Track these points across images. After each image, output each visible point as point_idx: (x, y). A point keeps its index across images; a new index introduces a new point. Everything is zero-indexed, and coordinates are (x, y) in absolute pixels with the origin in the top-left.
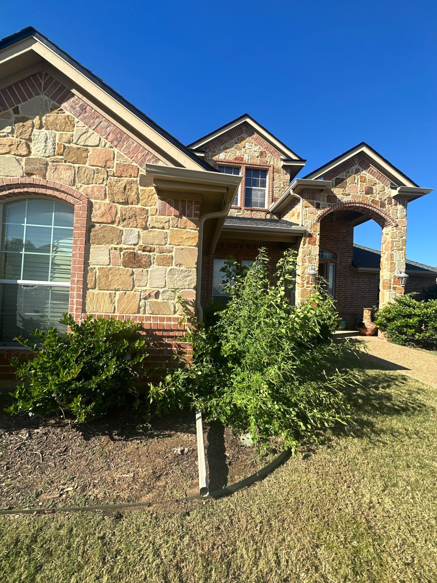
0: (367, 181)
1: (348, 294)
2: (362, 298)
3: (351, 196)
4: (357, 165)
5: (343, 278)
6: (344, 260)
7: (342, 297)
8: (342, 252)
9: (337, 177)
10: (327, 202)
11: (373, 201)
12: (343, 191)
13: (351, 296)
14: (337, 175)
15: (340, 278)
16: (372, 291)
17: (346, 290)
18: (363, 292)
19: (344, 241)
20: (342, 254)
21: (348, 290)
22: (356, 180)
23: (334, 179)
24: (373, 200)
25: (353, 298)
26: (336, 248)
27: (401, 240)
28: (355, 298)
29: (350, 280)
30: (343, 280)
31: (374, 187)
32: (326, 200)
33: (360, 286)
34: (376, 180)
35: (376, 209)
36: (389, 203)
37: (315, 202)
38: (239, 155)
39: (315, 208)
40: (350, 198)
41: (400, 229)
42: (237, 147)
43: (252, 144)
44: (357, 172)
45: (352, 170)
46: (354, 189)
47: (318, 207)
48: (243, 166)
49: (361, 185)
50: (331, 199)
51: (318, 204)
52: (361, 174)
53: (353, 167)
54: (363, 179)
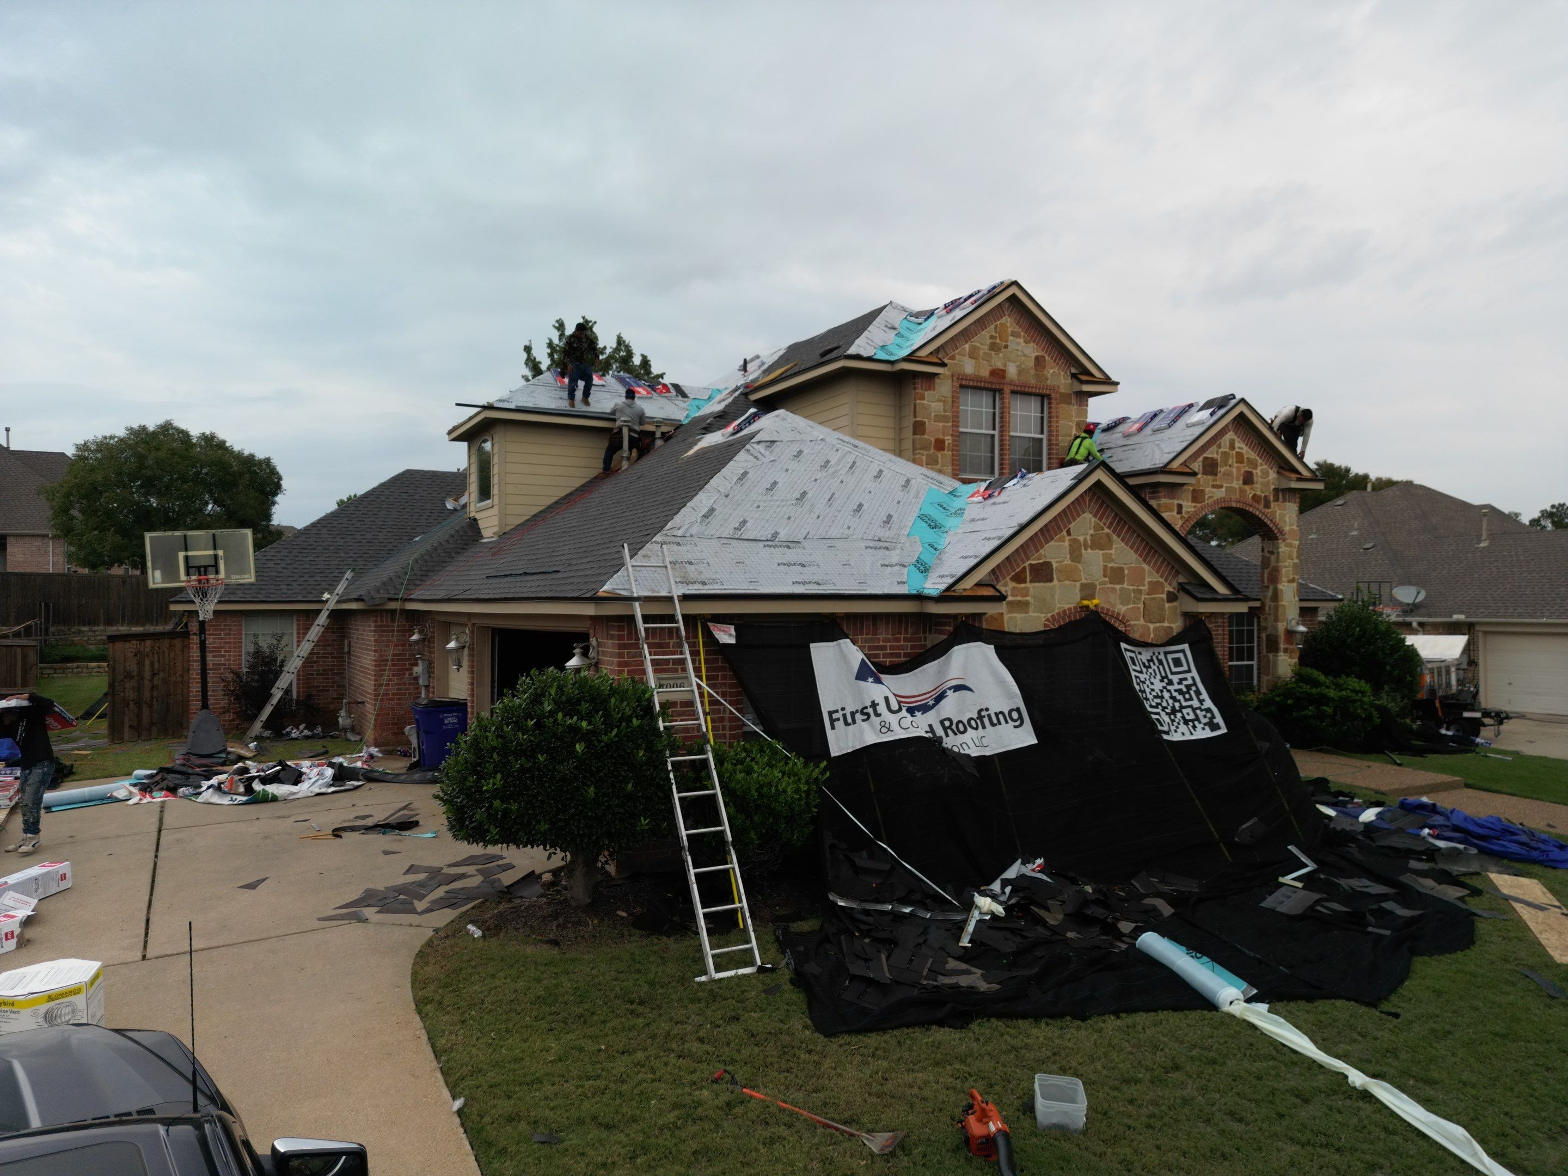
0: (1245, 460)
3: (1223, 489)
4: (1231, 433)
9: (1204, 455)
11: (1255, 497)
12: (1213, 481)
22: (1231, 460)
23: (1201, 459)
24: (1254, 494)
31: (1254, 471)
32: (1190, 498)
34: (1260, 461)
35: (1258, 511)
36: (1277, 500)
37: (1176, 502)
38: (999, 365)
39: (1175, 513)
40: (1220, 494)
41: (1290, 545)
42: (994, 347)
43: (1021, 340)
44: (1232, 445)
45: (1224, 442)
46: (1228, 476)
47: (1179, 512)
48: (1007, 390)
49: (1238, 469)
50: (1196, 495)
51: (1180, 507)
52: (1237, 449)
53: (1227, 436)
54: (1240, 458)
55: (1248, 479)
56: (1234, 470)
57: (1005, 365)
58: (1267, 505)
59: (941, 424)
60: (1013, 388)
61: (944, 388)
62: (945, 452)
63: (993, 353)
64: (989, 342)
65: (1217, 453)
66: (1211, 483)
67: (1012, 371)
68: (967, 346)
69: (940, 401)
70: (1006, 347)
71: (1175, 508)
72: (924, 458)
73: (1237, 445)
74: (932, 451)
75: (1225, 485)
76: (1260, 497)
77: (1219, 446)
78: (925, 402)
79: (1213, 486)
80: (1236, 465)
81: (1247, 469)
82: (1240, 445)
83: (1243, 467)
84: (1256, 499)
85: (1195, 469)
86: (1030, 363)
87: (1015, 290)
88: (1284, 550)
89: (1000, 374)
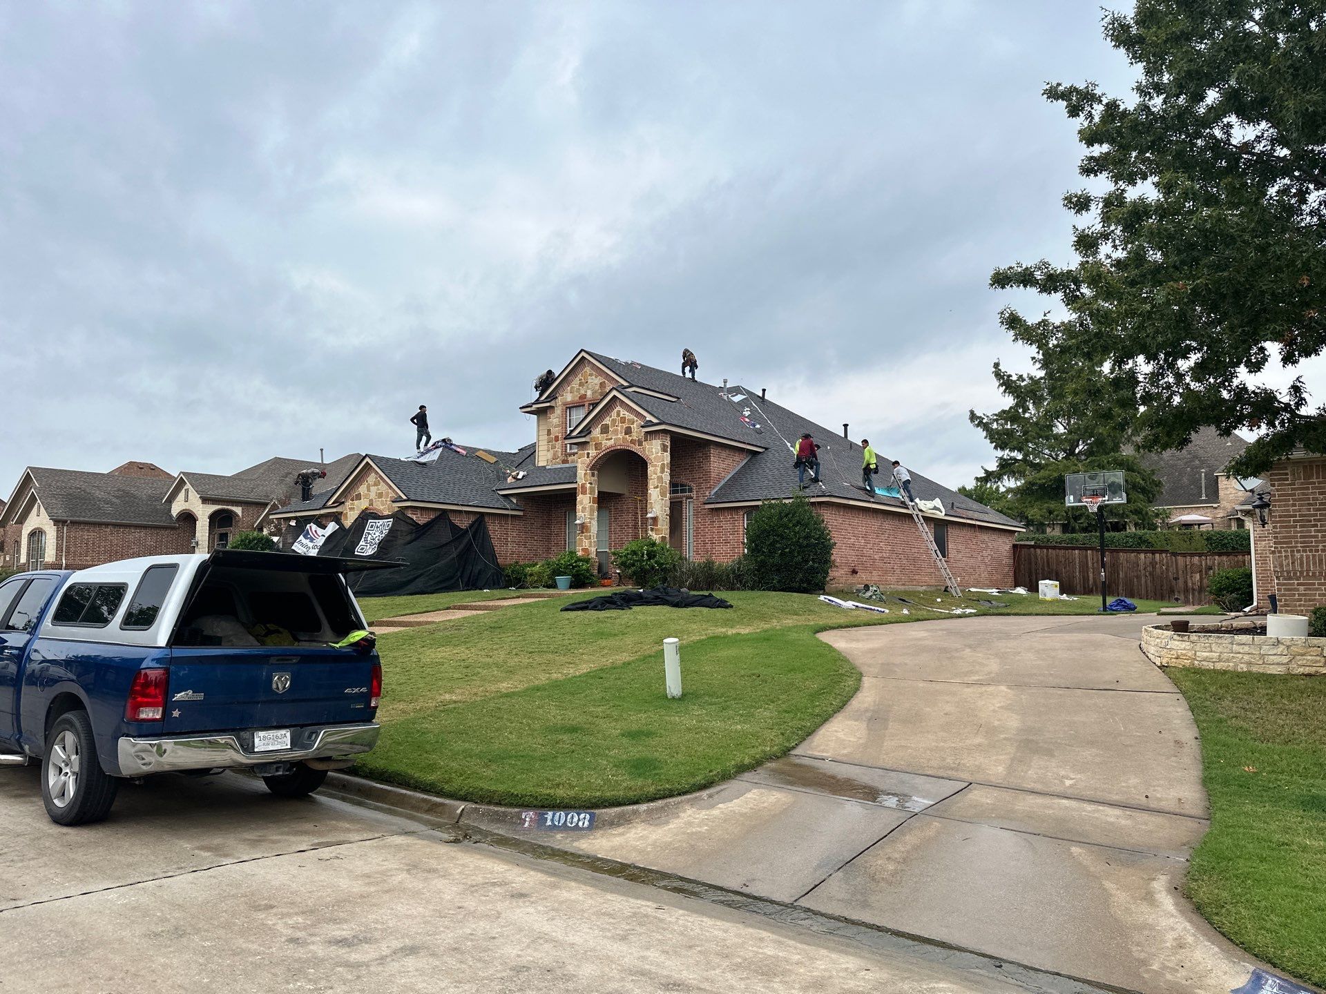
0: (626, 421)
1: (708, 538)
2: (725, 543)
3: (613, 440)
5: (701, 517)
6: (701, 494)
7: (701, 544)
8: (699, 483)
10: (595, 450)
12: (607, 436)
13: (711, 540)
14: (602, 422)
15: (698, 518)
16: (736, 531)
17: (705, 533)
18: (725, 535)
19: (701, 468)
20: (699, 486)
21: (707, 533)
22: (617, 423)
23: (600, 426)
24: (632, 439)
25: (714, 543)
26: (691, 479)
27: (656, 477)
28: (716, 543)
29: (709, 519)
30: (701, 520)
31: (632, 426)
32: (594, 448)
33: (722, 527)
34: (636, 419)
35: (635, 448)
36: (646, 440)
37: (586, 452)
38: (582, 392)
39: (586, 458)
40: (612, 442)
41: (656, 466)
42: (581, 384)
43: (594, 377)
44: (618, 414)
45: (614, 414)
46: (616, 432)
47: (588, 457)
48: (587, 404)
49: (622, 427)
50: (597, 446)
51: (588, 454)
52: (622, 416)
53: (616, 410)
54: (623, 420)
55: (628, 431)
56: (619, 428)
57: (586, 392)
58: (640, 443)
59: (557, 429)
60: (589, 403)
61: (558, 411)
62: (559, 442)
63: (581, 387)
64: (579, 382)
65: (610, 421)
66: (605, 438)
67: (589, 393)
68: (569, 388)
69: (557, 418)
70: (587, 382)
71: (586, 456)
72: (550, 446)
73: (622, 413)
74: (554, 442)
75: (613, 438)
76: (635, 440)
77: (611, 417)
78: (551, 420)
79: (606, 440)
80: (620, 424)
81: (627, 426)
82: (624, 413)
83: (625, 426)
84: (633, 442)
85: (596, 432)
86: (597, 387)
87: (583, 354)
88: (650, 469)
89: (583, 397)
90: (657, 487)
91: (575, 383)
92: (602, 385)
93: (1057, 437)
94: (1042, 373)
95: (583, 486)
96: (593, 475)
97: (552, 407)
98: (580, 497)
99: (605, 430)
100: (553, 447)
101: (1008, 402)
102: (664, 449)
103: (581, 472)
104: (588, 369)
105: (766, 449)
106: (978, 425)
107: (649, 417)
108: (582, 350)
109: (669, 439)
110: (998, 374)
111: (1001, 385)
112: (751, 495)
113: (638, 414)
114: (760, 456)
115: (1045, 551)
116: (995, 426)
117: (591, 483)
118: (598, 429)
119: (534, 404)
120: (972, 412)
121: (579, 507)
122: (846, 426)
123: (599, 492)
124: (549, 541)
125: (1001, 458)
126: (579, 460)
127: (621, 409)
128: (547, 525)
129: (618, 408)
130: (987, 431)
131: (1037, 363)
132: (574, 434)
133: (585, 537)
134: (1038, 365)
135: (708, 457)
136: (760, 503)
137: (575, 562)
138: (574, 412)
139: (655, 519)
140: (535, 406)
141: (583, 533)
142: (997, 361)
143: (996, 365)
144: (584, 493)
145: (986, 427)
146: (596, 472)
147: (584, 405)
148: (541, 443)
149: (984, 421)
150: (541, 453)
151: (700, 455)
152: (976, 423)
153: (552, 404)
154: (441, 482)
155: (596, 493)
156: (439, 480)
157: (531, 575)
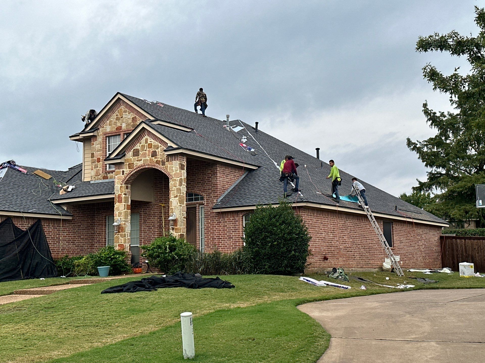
0: (153, 146)
1: (216, 235)
2: (229, 238)
3: (142, 161)
4: (147, 136)
5: (210, 219)
6: (210, 201)
7: (210, 239)
8: (208, 193)
9: (135, 148)
10: (129, 169)
12: (138, 158)
13: (218, 237)
14: (134, 147)
15: (208, 219)
16: (237, 229)
17: (213, 231)
18: (228, 232)
19: (210, 181)
20: (208, 195)
21: (215, 231)
22: (146, 148)
23: (132, 150)
24: (157, 160)
25: (220, 239)
26: (203, 190)
27: (175, 189)
28: (221, 238)
29: (216, 220)
30: (211, 221)
31: (157, 150)
32: (128, 167)
33: (226, 226)
34: (160, 145)
36: (168, 161)
37: (121, 170)
38: (119, 125)
39: (121, 175)
40: (141, 163)
41: (175, 180)
42: (117, 119)
43: (127, 113)
44: (146, 142)
45: (143, 141)
46: (144, 155)
47: (123, 174)
48: (122, 134)
49: (149, 151)
50: (131, 166)
51: (123, 172)
52: (149, 142)
53: (144, 138)
54: (150, 146)
55: (154, 154)
56: (147, 152)
57: (122, 124)
58: (163, 163)
59: (99, 153)
60: (124, 132)
61: (100, 139)
62: (101, 162)
63: (117, 121)
64: (116, 117)
65: (139, 147)
66: (136, 159)
67: (124, 126)
68: (108, 122)
69: (99, 144)
70: (122, 117)
71: (121, 173)
72: (94, 166)
73: (149, 141)
74: (97, 163)
75: (142, 159)
76: (160, 161)
77: (141, 143)
78: (94, 146)
79: (137, 161)
80: (148, 149)
81: (153, 150)
82: (151, 140)
83: (152, 150)
84: (157, 162)
85: (129, 155)
86: (130, 121)
87: (119, 96)
88: (171, 183)
89: (119, 128)
90: (177, 196)
91: (113, 118)
92: (134, 119)
93: (470, 157)
94: (458, 111)
95: (119, 196)
96: (127, 188)
97: (94, 136)
98: (116, 205)
99: (136, 153)
100: (96, 167)
101: (435, 132)
102: (182, 167)
103: (117, 186)
104: (123, 107)
105: (259, 167)
106: (413, 149)
107: (170, 144)
108: (118, 93)
109: (185, 160)
110: (427, 112)
111: (429, 120)
112: (248, 202)
113: (162, 142)
114: (255, 172)
115: (463, 240)
116: (425, 149)
117: (125, 194)
118: (131, 153)
119: (80, 133)
120: (409, 140)
121: (116, 212)
122: (318, 149)
123: (132, 201)
124: (93, 239)
125: (430, 173)
126: (116, 177)
127: (148, 138)
128: (91, 226)
129: (146, 137)
130: (420, 153)
131: (454, 104)
132: (112, 156)
133: (121, 235)
134: (455, 105)
135: (215, 173)
136: (254, 208)
137: (113, 255)
138: (112, 139)
139: (175, 221)
140: (81, 135)
141: (119, 232)
142: (425, 102)
143: (425, 105)
144: (120, 201)
145: (419, 150)
146: (129, 186)
147: (120, 135)
148: (86, 164)
149: (418, 146)
150: (86, 171)
151: (209, 172)
152: (412, 147)
153: (95, 133)
154: (7, 194)
155: (130, 202)
156: (4, 193)
157: (78, 266)
